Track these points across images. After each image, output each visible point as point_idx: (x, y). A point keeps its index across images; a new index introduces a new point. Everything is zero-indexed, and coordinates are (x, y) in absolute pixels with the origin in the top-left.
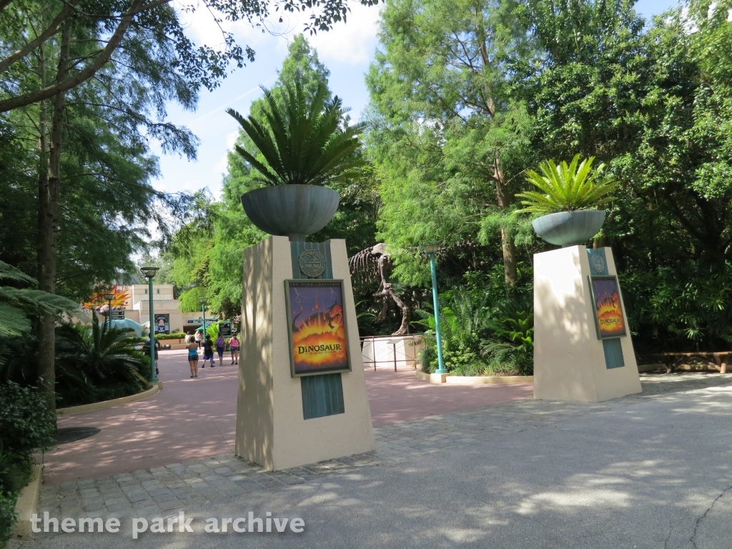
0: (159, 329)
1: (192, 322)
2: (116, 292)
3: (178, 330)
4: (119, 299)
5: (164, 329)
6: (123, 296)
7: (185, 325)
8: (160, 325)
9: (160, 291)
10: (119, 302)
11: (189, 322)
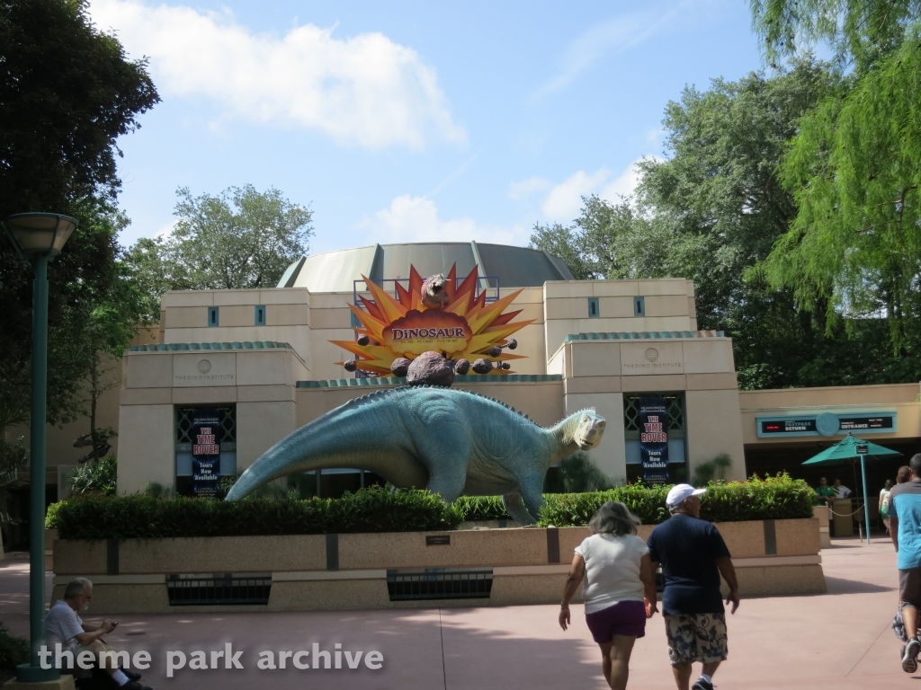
0: (645, 457)
1: (780, 426)
2: (472, 304)
3: (724, 462)
4: (483, 331)
5: (664, 457)
6: (502, 320)
7: (753, 440)
8: (646, 438)
9: (648, 305)
10: (483, 341)
11: (768, 426)
